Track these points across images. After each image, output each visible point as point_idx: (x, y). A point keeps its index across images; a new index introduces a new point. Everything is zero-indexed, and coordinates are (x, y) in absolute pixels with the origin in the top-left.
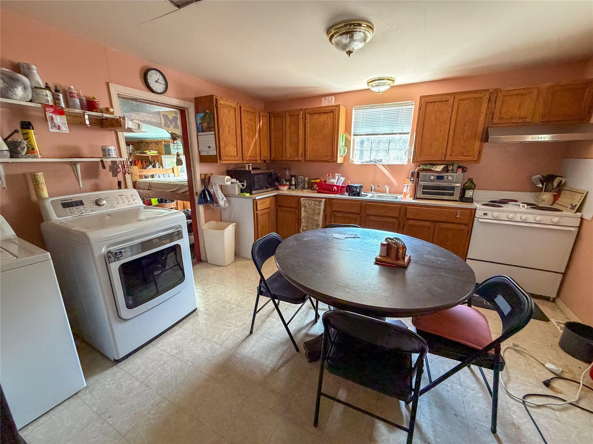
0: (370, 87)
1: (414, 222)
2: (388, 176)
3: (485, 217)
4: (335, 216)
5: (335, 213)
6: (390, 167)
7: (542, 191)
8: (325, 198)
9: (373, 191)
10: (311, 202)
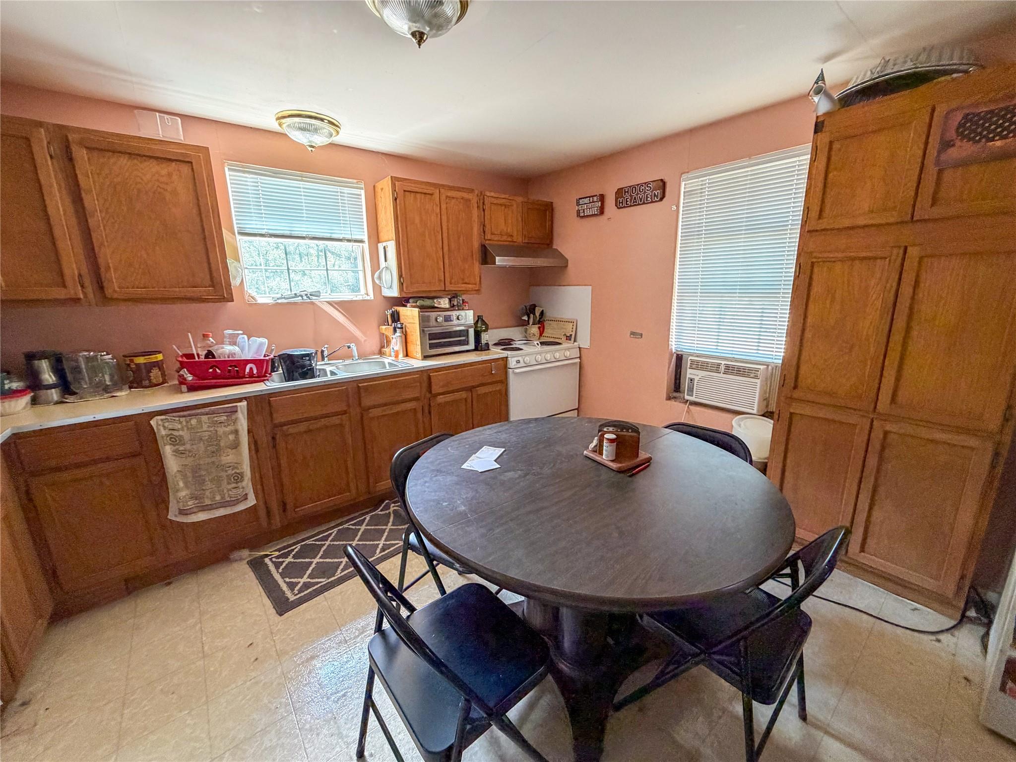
0: (285, 130)
1: (445, 397)
2: (343, 323)
3: (519, 365)
4: (286, 435)
5: (285, 428)
6: (345, 306)
7: (529, 324)
8: (245, 398)
9: (326, 359)
10: (199, 422)
